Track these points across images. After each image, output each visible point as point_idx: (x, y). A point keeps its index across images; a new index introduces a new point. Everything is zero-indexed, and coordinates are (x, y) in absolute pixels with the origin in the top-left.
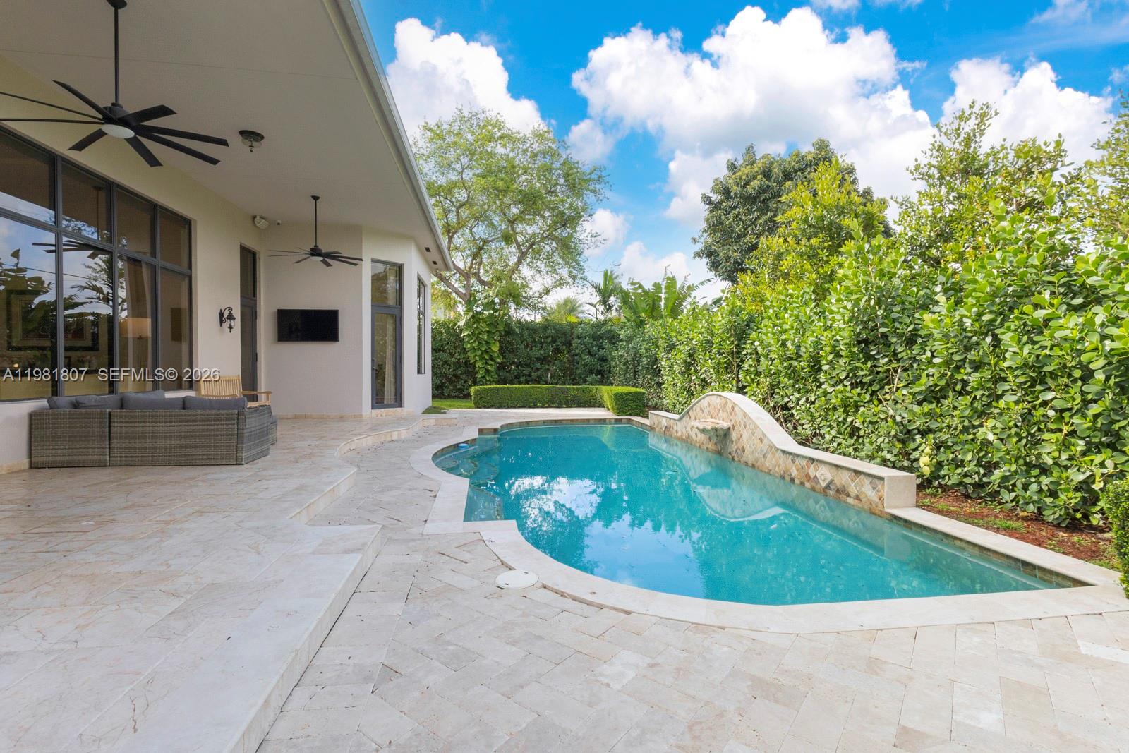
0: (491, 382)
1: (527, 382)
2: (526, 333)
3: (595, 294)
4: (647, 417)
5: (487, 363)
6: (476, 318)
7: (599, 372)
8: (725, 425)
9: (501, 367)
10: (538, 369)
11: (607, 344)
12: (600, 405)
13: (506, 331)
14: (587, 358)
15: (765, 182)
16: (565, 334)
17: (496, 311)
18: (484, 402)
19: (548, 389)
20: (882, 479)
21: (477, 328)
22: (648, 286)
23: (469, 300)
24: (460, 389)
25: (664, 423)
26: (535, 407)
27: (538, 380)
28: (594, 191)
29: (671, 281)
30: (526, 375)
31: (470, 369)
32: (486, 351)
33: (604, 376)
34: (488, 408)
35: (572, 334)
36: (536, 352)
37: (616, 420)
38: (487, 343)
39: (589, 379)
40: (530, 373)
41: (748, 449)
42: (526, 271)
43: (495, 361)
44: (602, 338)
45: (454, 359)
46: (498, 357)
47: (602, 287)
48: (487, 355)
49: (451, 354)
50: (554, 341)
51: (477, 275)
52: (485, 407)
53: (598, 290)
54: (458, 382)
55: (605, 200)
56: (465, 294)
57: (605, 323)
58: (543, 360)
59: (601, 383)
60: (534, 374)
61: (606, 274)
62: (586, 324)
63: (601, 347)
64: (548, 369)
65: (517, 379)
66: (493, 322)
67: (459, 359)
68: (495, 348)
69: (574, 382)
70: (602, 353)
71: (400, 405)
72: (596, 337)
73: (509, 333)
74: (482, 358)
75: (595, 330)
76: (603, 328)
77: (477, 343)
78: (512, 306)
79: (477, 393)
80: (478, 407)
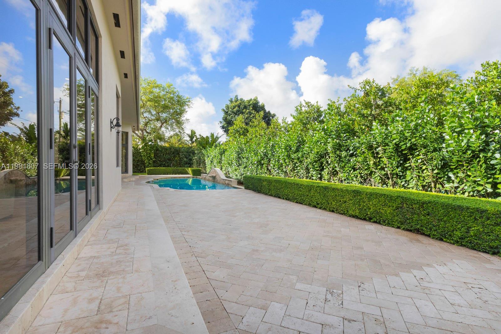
0: (151, 167)
1: (164, 167)
2: (163, 150)
3: (188, 137)
4: (201, 176)
5: (149, 161)
6: (146, 145)
7: (189, 164)
8: (215, 175)
9: (154, 162)
10: (168, 163)
11: (192, 155)
12: (188, 174)
13: (156, 150)
14: (185, 159)
15: (238, 109)
16: (177, 151)
17: (152, 143)
18: (150, 173)
19: (171, 169)
20: (231, 181)
21: (146, 149)
22: (205, 136)
23: (143, 139)
24: (139, 169)
25: (204, 177)
26: (168, 174)
27: (168, 166)
28: (188, 105)
29: (212, 135)
30: (163, 165)
31: (143, 163)
32: (149, 156)
33: (190, 165)
34: (152, 175)
35: (180, 151)
36: (168, 157)
37: (193, 177)
38: (150, 154)
39: (186, 166)
40: (165, 164)
41: (218, 180)
42: (163, 129)
43: (152, 160)
44: (190, 152)
45: (137, 159)
46: (154, 159)
47: (190, 135)
48: (149, 158)
49: (136, 157)
50: (173, 153)
51: (146, 130)
52: (151, 175)
53: (189, 136)
54: (138, 167)
55: (191, 108)
56: (141, 137)
57: (191, 147)
58: (169, 160)
59: (190, 167)
60: (166, 164)
61: (192, 131)
62: (184, 148)
63: (190, 156)
64: (171, 163)
65: (160, 166)
66: (152, 147)
67: (139, 159)
68: (153, 155)
69: (181, 167)
70: (190, 157)
71: (127, 173)
72: (187, 152)
73: (158, 150)
74: (147, 159)
75: (188, 150)
76: (190, 149)
77: (146, 154)
78: (158, 141)
79: (148, 170)
80: (148, 175)
